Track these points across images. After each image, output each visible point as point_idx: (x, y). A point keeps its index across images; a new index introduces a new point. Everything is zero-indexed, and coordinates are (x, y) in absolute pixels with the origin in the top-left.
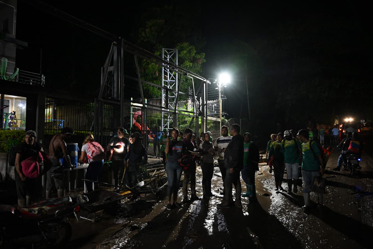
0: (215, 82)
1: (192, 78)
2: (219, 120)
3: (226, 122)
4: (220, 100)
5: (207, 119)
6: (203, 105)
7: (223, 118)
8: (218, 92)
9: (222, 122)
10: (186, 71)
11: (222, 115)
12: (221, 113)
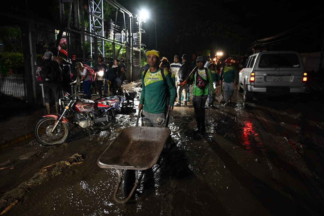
0: (136, 17)
1: (123, 13)
2: (139, 50)
3: (144, 53)
4: (140, 33)
5: (132, 49)
6: (129, 37)
7: (141, 49)
8: (138, 26)
9: (141, 52)
10: (120, 6)
11: (141, 47)
12: (140, 45)
